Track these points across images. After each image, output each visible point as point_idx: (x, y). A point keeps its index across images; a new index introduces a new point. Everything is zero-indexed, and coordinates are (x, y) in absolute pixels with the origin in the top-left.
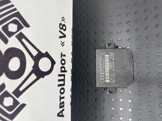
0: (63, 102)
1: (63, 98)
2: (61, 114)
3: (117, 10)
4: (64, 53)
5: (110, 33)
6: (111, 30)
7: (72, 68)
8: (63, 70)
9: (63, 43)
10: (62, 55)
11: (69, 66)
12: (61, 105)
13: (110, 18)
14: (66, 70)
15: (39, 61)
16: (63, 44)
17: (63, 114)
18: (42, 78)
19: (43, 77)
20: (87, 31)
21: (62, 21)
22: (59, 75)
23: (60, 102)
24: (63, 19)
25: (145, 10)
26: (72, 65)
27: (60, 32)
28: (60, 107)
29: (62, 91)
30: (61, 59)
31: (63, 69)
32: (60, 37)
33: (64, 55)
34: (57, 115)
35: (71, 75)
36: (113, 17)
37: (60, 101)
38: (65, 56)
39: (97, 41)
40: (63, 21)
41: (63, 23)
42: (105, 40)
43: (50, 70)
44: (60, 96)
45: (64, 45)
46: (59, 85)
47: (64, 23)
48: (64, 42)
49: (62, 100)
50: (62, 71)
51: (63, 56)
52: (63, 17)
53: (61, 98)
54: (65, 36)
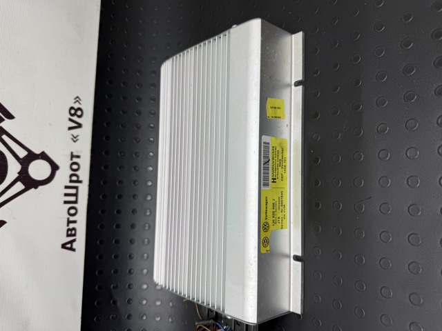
0: (74, 229)
2: (69, 246)
9: (75, 138)
10: (72, 156)
15: (28, 165)
17: (74, 247)
18: (33, 189)
19: (36, 188)
21: (75, 103)
22: (67, 187)
27: (70, 120)
28: (68, 235)
29: (72, 211)
30: (72, 162)
31: (74, 178)
32: (70, 128)
34: (60, 246)
37: (68, 225)
38: (78, 157)
41: (76, 106)
43: (49, 178)
44: (68, 219)
46: (66, 202)
47: (80, 106)
48: (77, 136)
49: (71, 226)
50: (71, 181)
53: (69, 222)
54: (79, 126)
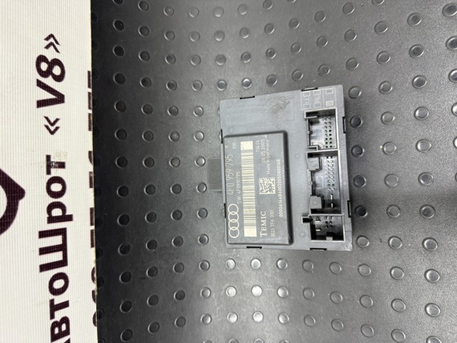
1: (65, 305)
3: (239, 13)
4: (60, 155)
5: (220, 86)
6: (222, 78)
7: (93, 206)
8: (58, 214)
11: (81, 199)
12: (57, 331)
13: (219, 37)
14: (68, 213)
16: (52, 127)
20: (144, 82)
23: (53, 320)
24: (52, 41)
25: (319, 16)
26: (95, 195)
33: (57, 163)
35: (93, 227)
36: (227, 36)
39: (180, 111)
40: (52, 47)
42: (206, 109)
45: (57, 128)
51: (55, 167)
52: (52, 36)
